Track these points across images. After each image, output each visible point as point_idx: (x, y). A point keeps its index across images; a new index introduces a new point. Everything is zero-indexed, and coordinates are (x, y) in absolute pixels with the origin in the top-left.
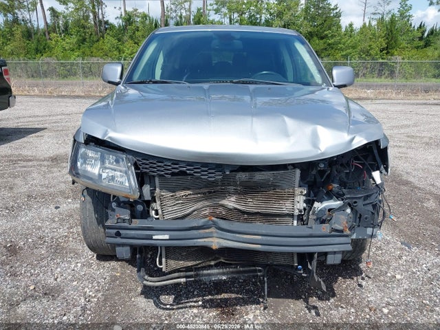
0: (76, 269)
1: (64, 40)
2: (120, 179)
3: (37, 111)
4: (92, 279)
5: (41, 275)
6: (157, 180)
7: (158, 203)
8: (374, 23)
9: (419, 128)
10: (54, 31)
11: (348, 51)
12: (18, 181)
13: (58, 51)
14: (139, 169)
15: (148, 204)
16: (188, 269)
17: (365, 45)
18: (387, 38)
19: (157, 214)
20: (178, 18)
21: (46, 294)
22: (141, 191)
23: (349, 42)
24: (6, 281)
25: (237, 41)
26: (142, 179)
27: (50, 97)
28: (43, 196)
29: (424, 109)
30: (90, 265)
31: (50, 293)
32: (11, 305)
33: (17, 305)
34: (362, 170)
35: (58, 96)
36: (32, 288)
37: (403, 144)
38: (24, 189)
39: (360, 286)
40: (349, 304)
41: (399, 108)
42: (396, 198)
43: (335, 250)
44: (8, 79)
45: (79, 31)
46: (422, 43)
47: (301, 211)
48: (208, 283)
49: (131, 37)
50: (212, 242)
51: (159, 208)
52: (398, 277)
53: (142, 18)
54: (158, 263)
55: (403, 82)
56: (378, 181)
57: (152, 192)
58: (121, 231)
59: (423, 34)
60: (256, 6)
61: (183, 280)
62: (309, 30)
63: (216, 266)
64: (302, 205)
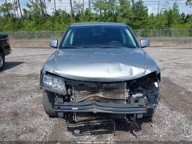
0: (41, 121)
1: (30, 23)
2: (59, 87)
3: (20, 55)
4: (47, 125)
5: (28, 124)
6: (73, 87)
7: (73, 96)
8: (162, 13)
9: (180, 60)
10: (25, 19)
11: (151, 25)
12: (15, 86)
13: (27, 27)
14: (66, 83)
15: (69, 96)
16: (85, 121)
17: (158, 23)
18: (168, 20)
19: (73, 100)
20: (78, 12)
21: (30, 131)
22: (67, 92)
23: (152, 21)
24: (14, 126)
25: (103, 30)
26: (67, 87)
27: (24, 48)
28: (26, 92)
29: (184, 51)
30: (46, 120)
31: (32, 131)
32: (17, 136)
33: (20, 136)
34: (151, 82)
35: (28, 48)
36: (25, 129)
37: (173, 67)
38: (18, 89)
39: (152, 126)
40: (147, 133)
41: (173, 50)
42: (169, 91)
43: (140, 113)
44: (9, 42)
45: (36, 19)
46: (183, 21)
47: (127, 98)
48: (92, 126)
49: (58, 21)
50: (94, 110)
51: (74, 98)
52: (167, 123)
53: (63, 13)
54: (73, 119)
55: (175, 38)
56: (157, 86)
57: (71, 92)
58: (60, 107)
59: (184, 18)
60: (111, 7)
61: (83, 125)
62: (134, 16)
63: (96, 119)
64: (127, 96)
